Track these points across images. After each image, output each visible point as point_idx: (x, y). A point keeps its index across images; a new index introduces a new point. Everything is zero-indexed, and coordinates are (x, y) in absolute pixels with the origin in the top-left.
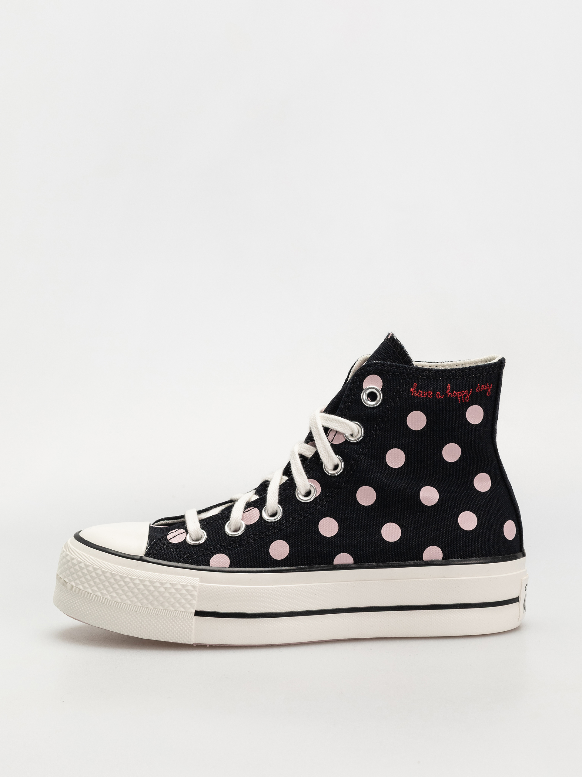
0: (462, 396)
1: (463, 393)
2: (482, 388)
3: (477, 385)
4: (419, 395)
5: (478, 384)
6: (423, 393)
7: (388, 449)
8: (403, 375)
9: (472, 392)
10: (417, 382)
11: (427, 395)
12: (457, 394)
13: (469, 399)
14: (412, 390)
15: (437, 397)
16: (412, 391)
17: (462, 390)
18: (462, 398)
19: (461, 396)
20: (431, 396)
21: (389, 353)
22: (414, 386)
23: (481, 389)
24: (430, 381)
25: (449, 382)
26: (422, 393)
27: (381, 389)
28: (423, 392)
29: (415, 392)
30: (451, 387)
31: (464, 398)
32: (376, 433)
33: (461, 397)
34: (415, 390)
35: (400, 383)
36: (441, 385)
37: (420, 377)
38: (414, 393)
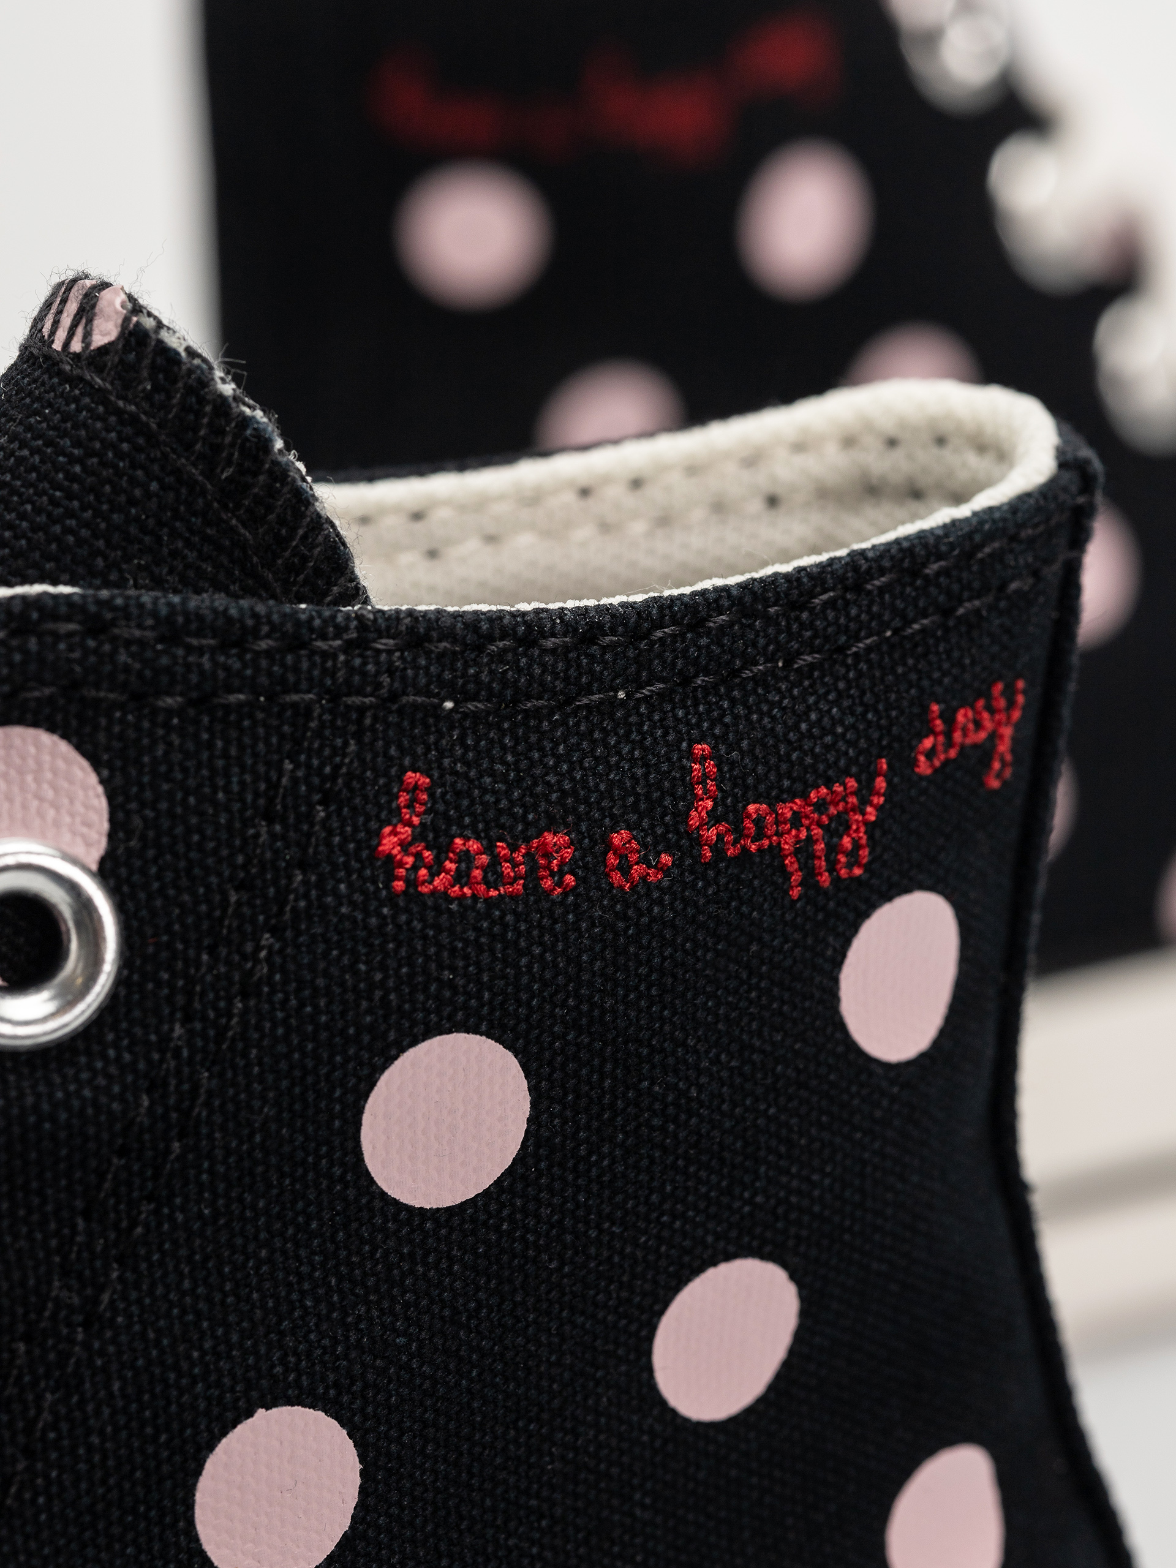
0: (817, 832)
1: (821, 806)
2: (958, 736)
3: (926, 709)
4: (462, 877)
5: (935, 708)
6: (496, 861)
7: (210, 1430)
8: (294, 705)
9: (889, 783)
10: (429, 763)
11: (532, 876)
12: (777, 823)
13: (865, 853)
14: (389, 843)
15: (616, 877)
16: (390, 857)
17: (810, 777)
18: (813, 856)
19: (803, 834)
20: (569, 879)
21: (132, 502)
22: (403, 798)
23: (950, 744)
24: (537, 729)
25: (698, 725)
26: (485, 859)
27: (102, 862)
28: (490, 849)
29: (418, 856)
30: (718, 766)
31: (833, 849)
32: (96, 1301)
33: (804, 850)
34: (420, 835)
35: (274, 786)
36: (632, 761)
37: (449, 705)
38: (415, 868)
